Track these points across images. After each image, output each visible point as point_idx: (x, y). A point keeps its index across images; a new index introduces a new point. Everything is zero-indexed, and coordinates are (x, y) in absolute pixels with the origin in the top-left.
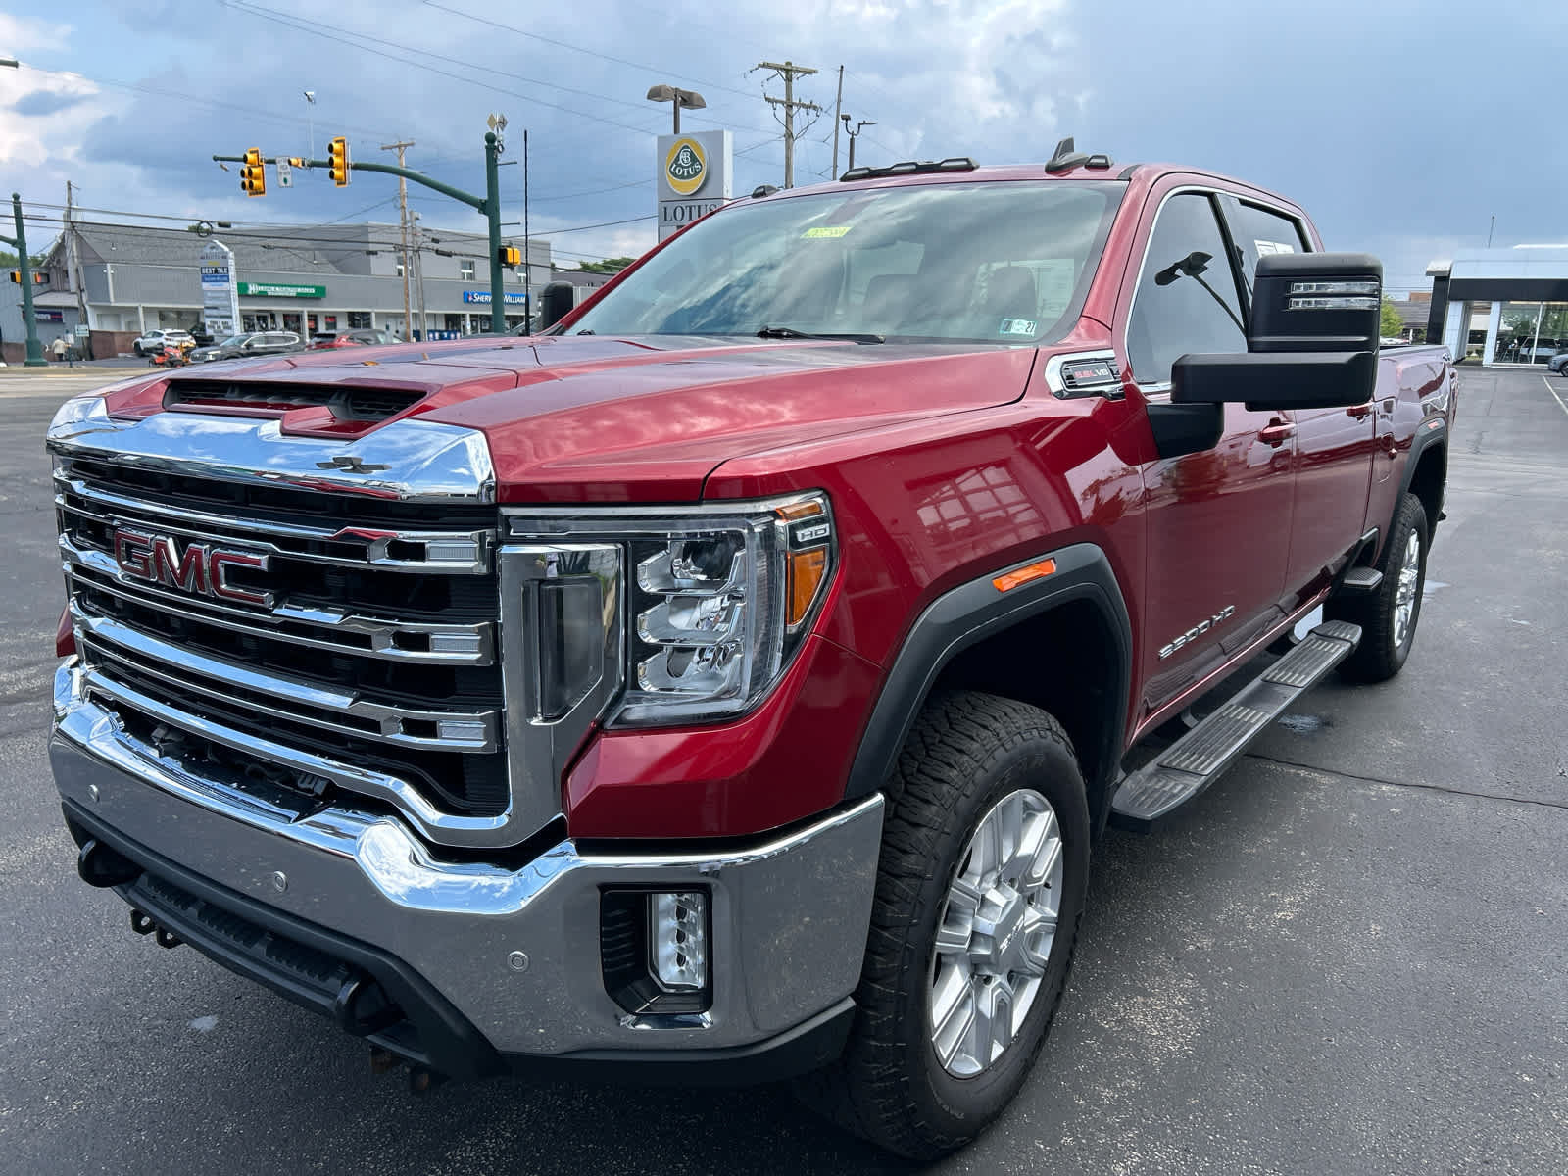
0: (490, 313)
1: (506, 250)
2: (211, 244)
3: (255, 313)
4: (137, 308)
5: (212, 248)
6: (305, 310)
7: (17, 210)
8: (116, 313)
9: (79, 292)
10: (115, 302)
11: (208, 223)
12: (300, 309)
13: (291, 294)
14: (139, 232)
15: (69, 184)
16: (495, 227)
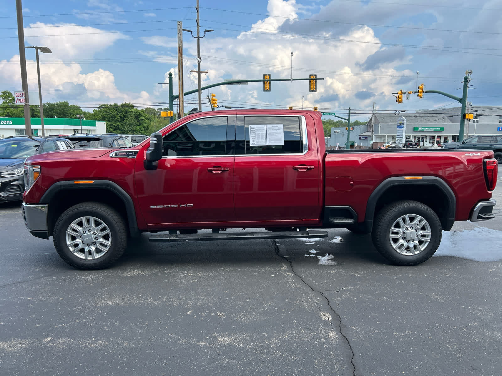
0: (459, 134)
1: (465, 114)
2: (401, 117)
3: (421, 136)
4: (385, 136)
5: (401, 118)
6: (436, 135)
7: (349, 111)
8: (380, 137)
9: (372, 132)
10: (380, 134)
11: (398, 111)
12: (434, 135)
13: (432, 130)
14: (381, 115)
15: (374, 103)
16: (464, 108)
